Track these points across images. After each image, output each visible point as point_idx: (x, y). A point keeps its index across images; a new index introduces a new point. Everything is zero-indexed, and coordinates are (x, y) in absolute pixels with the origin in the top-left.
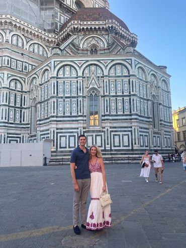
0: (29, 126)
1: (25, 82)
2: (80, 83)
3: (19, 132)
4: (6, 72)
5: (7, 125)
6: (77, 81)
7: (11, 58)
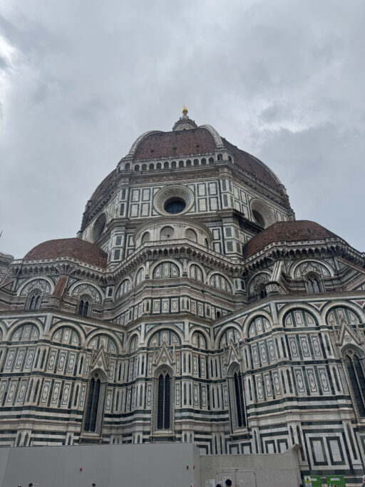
0: (227, 416)
1: (209, 334)
2: (326, 337)
3: (208, 429)
4: (187, 321)
6: (320, 335)
7: (191, 298)
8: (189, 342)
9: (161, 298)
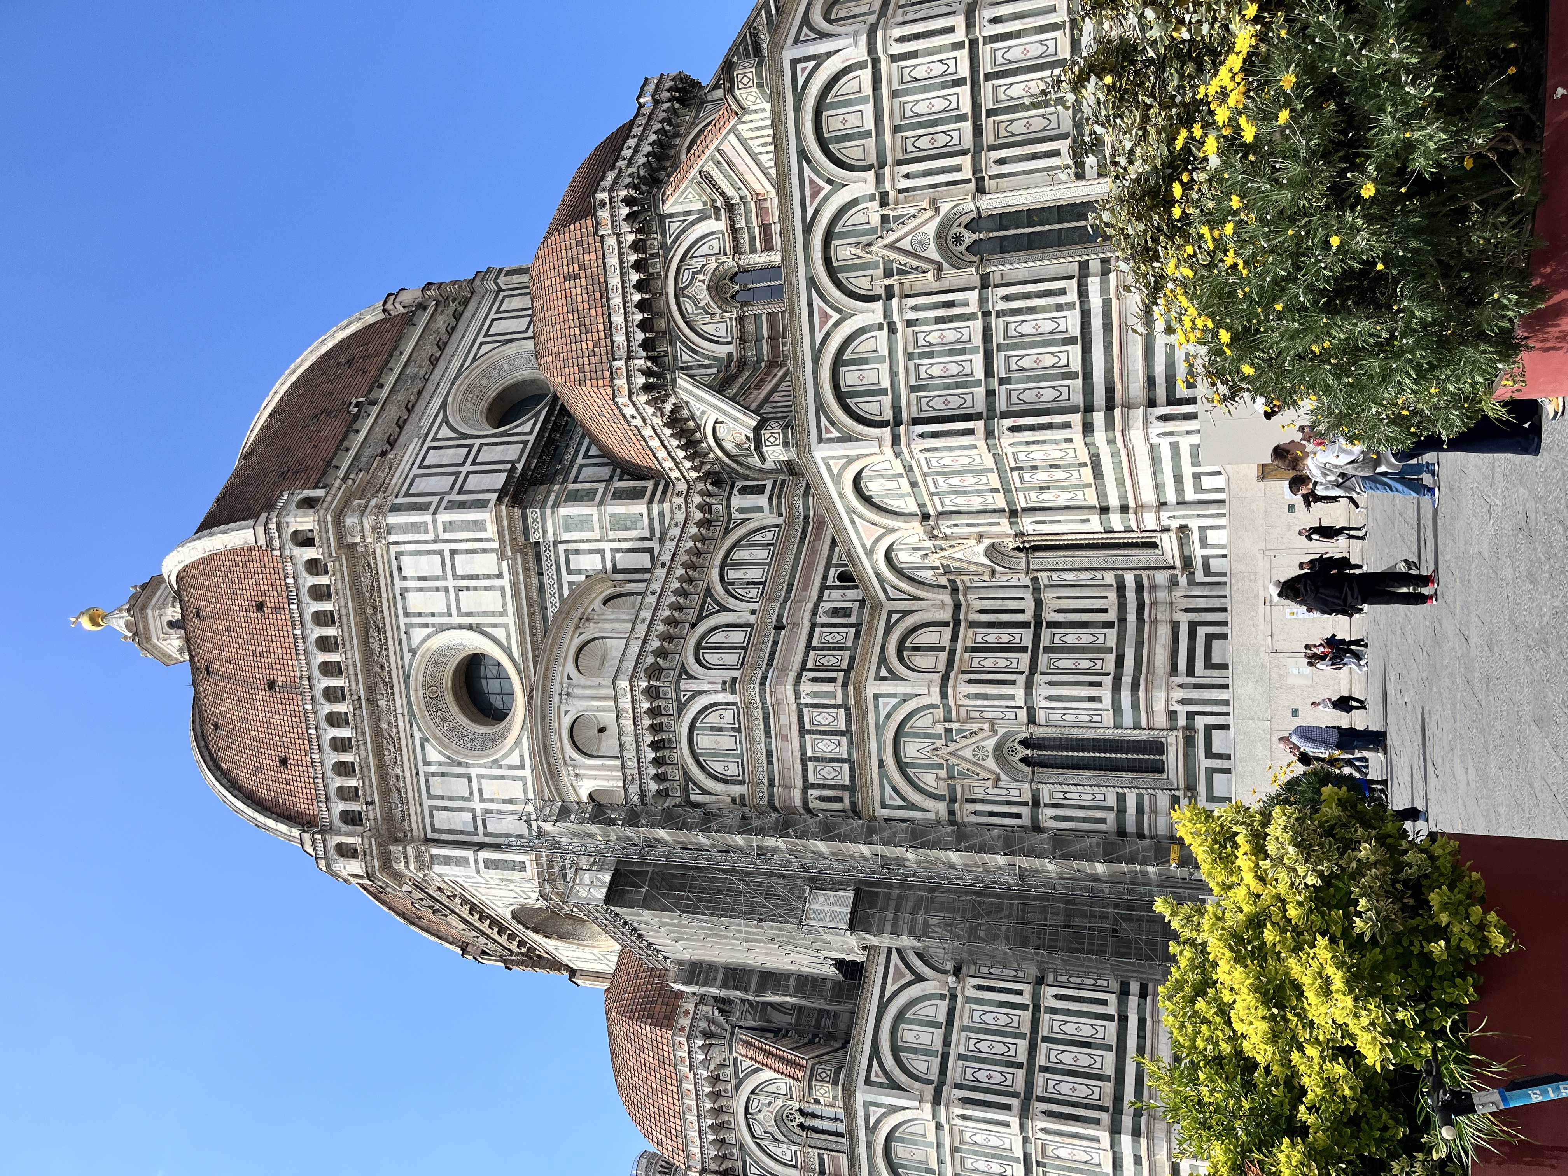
0: (1129, 578)
1: (906, 613)
2: (915, 308)
3: (1164, 633)
4: (872, 688)
5: (1127, 680)
6: (909, 323)
7: (803, 668)
8: (930, 682)
9: (804, 760)
